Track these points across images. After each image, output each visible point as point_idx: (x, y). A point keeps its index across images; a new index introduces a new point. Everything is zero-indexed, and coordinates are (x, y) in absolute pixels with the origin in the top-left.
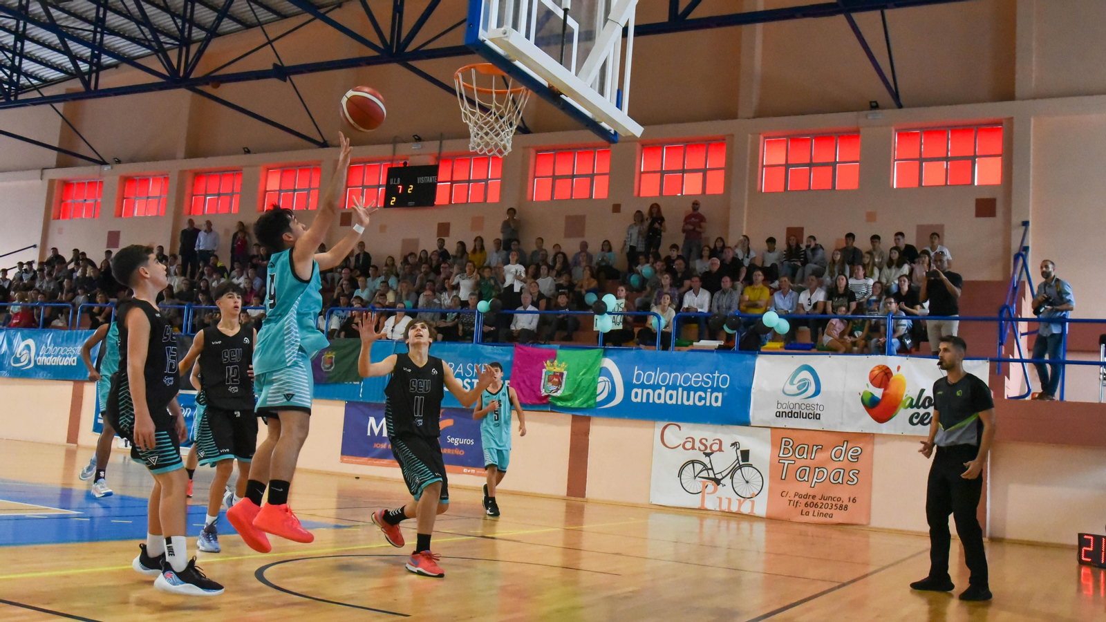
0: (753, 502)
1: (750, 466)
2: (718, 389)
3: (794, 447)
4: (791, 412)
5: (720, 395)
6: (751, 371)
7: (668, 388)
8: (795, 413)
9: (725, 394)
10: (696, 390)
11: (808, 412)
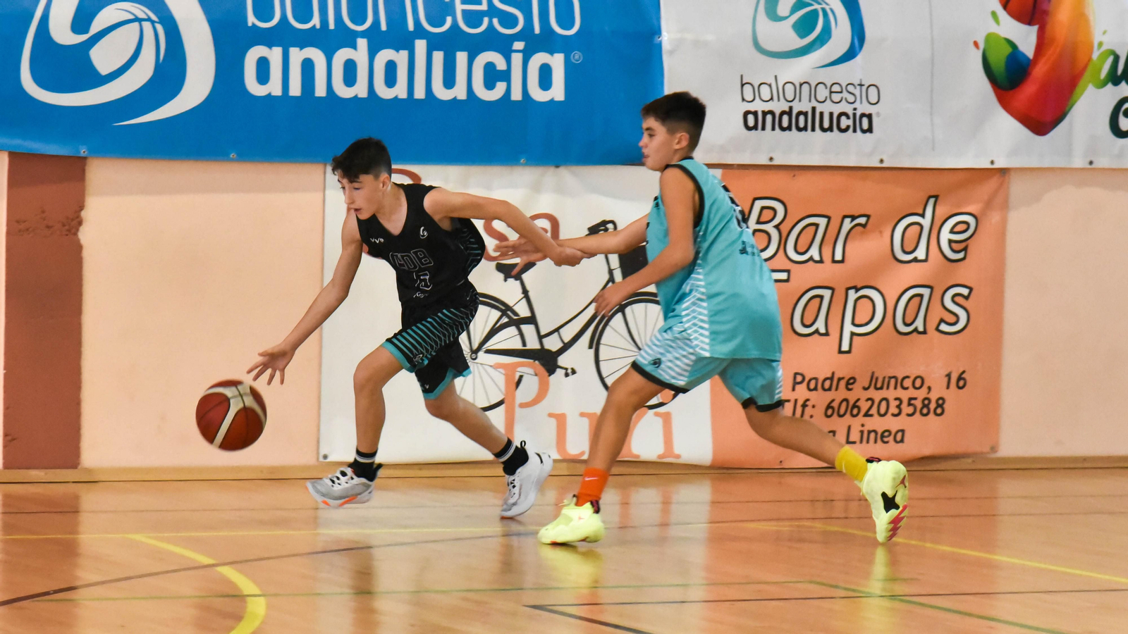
0: (667, 418)
2: (547, 41)
3: (785, 228)
4: (789, 113)
5: (557, 62)
7: (377, 41)
8: (800, 113)
9: (577, 56)
10: (475, 47)
11: (837, 110)
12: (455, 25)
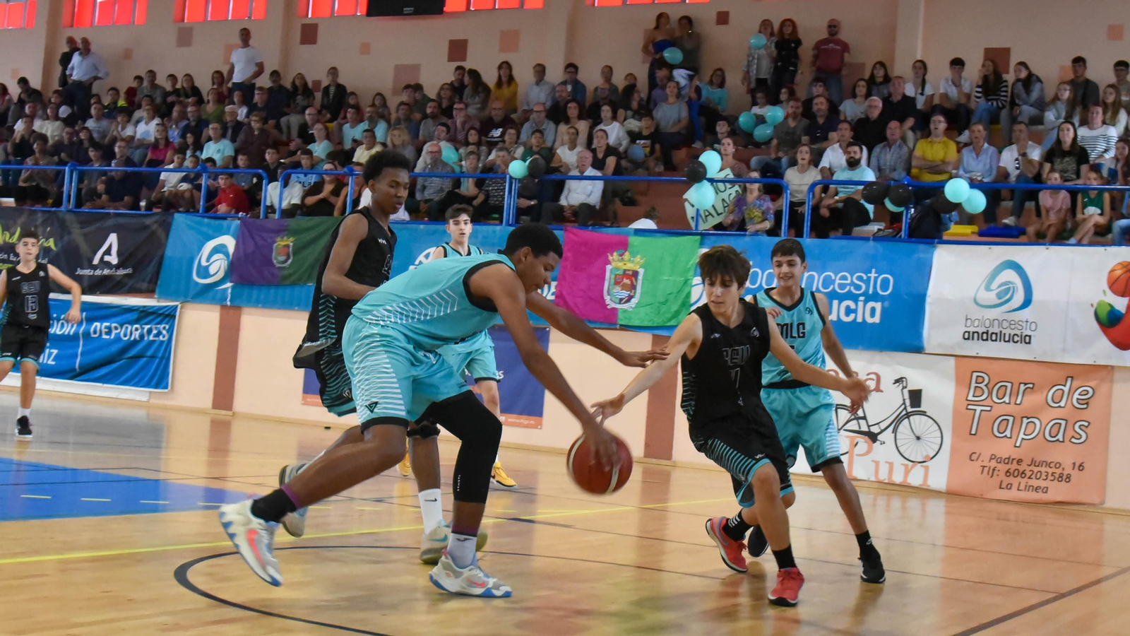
0: (927, 468)
1: (923, 413)
2: (875, 297)
3: (990, 386)
4: (987, 333)
5: (878, 306)
6: (924, 270)
8: (993, 333)
9: (887, 304)
10: (841, 298)
11: (1013, 333)
12: (834, 288)
